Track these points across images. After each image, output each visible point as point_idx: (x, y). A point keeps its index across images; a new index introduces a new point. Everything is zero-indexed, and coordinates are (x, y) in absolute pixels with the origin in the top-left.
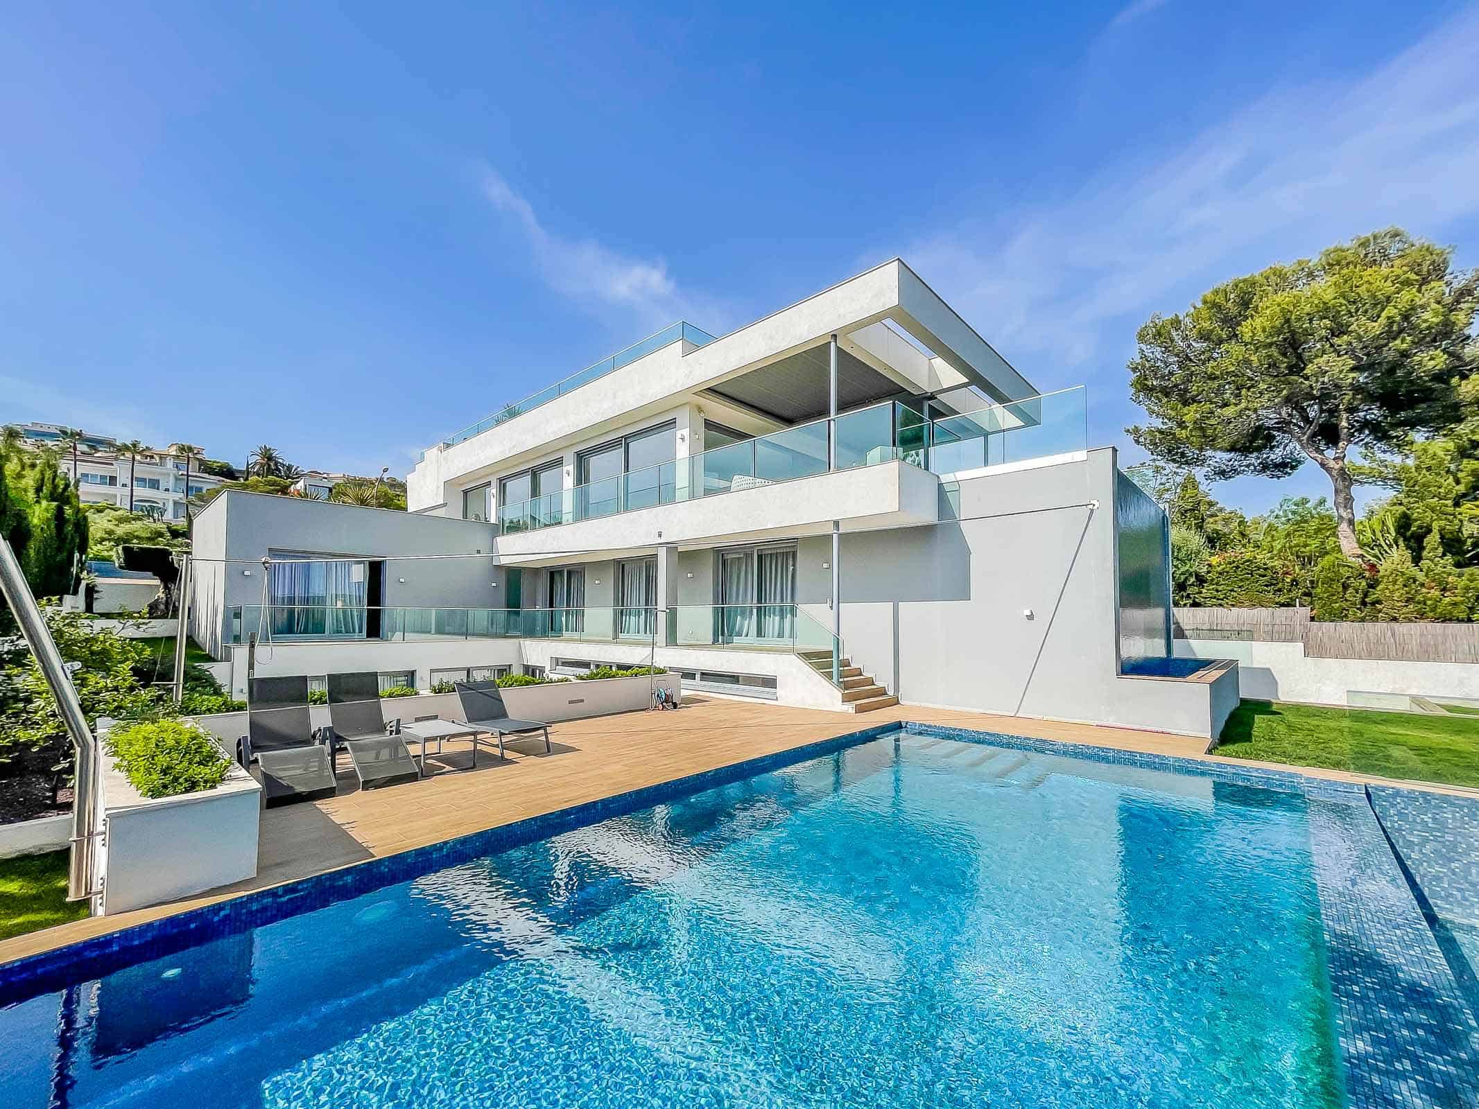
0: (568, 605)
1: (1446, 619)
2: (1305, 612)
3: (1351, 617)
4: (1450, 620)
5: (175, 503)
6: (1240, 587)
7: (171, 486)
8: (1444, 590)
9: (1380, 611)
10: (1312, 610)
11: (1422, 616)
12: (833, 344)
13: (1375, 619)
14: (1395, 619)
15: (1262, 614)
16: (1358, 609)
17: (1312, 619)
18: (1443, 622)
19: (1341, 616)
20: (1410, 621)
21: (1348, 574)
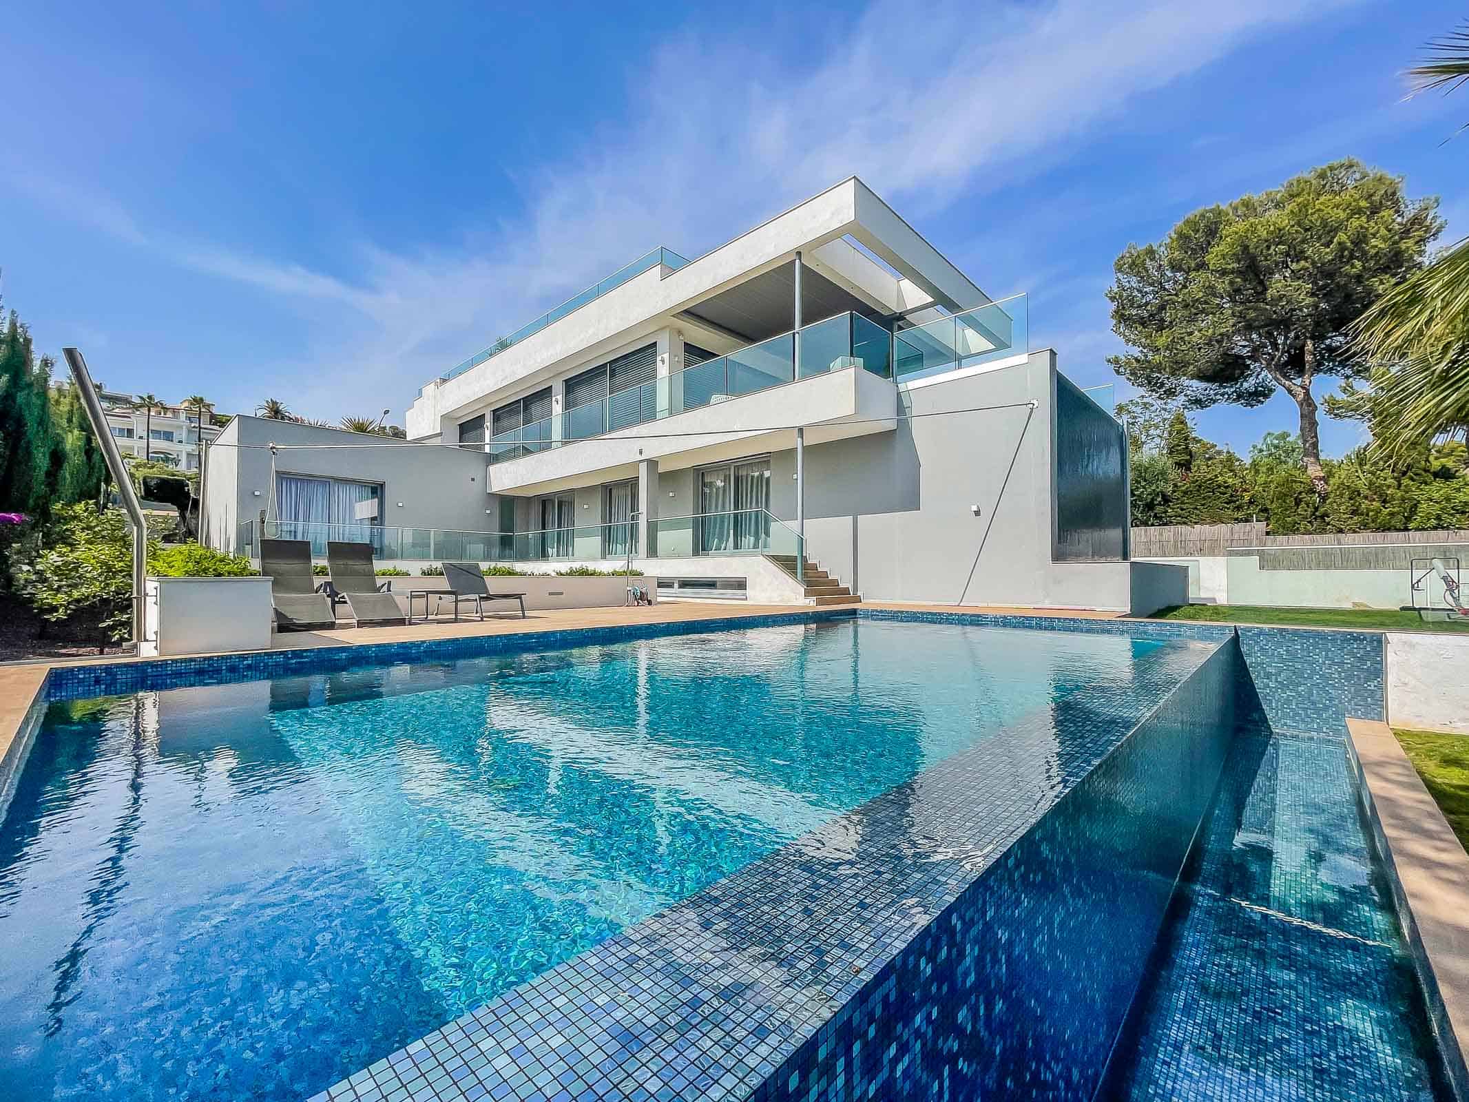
0: (559, 526)
1: (1386, 528)
2: (1261, 526)
3: (1302, 530)
4: (1389, 529)
5: (189, 454)
6: (1203, 505)
7: (184, 437)
8: (1385, 501)
9: (1328, 524)
10: (1268, 525)
11: (1365, 526)
12: (797, 261)
13: (1323, 531)
14: (1341, 531)
15: (1222, 530)
16: (1309, 522)
17: (1268, 533)
18: (1383, 531)
19: (1292, 529)
20: (1355, 532)
21: (1301, 489)
